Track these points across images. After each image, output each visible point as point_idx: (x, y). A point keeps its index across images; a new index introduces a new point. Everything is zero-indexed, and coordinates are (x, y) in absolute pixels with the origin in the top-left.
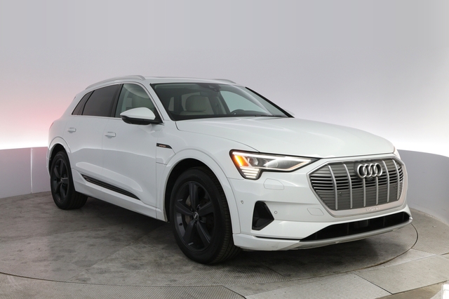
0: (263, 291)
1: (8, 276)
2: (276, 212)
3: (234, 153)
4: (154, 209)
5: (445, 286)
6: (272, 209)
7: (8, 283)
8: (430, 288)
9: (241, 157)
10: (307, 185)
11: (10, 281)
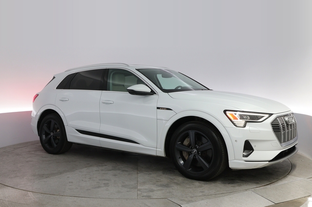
0: (192, 201)
1: (29, 192)
2: (255, 146)
3: (227, 112)
4: (155, 149)
5: (310, 199)
6: (253, 145)
7: (29, 196)
8: (300, 200)
9: (232, 115)
10: (270, 129)
11: (30, 195)
